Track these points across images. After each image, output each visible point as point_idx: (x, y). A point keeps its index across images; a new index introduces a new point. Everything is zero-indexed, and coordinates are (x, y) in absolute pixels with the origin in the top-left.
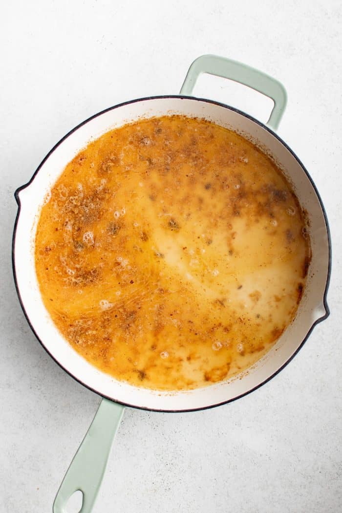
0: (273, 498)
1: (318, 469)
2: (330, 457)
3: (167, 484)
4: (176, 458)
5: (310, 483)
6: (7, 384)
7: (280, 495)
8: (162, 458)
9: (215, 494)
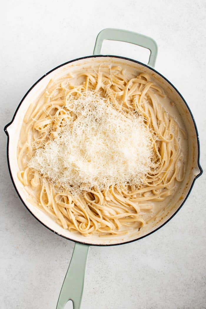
0: (166, 298)
1: (193, 279)
2: (200, 273)
3: (102, 289)
4: (107, 273)
5: (188, 288)
6: (6, 229)
7: (170, 296)
8: (99, 273)
9: (131, 295)
